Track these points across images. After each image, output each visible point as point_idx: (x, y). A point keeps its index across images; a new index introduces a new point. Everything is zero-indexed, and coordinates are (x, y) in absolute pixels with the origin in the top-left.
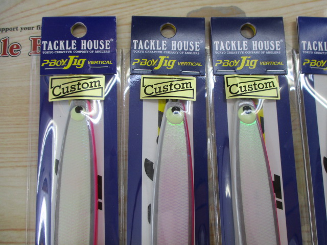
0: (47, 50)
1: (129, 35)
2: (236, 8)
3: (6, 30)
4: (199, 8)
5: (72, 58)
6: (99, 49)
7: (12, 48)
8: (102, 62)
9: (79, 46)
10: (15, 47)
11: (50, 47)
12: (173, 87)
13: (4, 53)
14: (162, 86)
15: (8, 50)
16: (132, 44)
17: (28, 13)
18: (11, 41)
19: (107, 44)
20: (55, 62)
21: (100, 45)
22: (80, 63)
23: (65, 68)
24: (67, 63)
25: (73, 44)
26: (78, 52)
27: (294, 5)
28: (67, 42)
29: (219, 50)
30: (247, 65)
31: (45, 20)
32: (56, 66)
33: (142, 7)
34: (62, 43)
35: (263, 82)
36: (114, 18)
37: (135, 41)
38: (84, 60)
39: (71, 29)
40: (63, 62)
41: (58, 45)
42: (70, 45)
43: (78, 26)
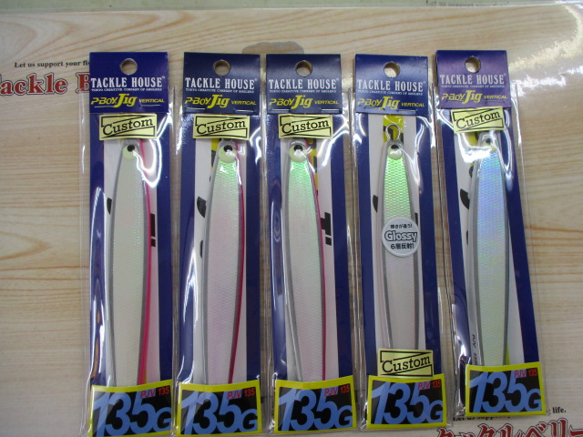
0: (96, 88)
1: (181, 72)
2: (294, 43)
3: (51, 65)
4: (255, 43)
5: (122, 96)
6: (150, 87)
7: (57, 85)
8: (154, 101)
9: (129, 83)
10: (61, 83)
11: (99, 85)
12: (226, 126)
13: (50, 90)
14: (215, 125)
15: (53, 87)
16: (185, 82)
17: (72, 47)
18: (56, 77)
19: (159, 82)
20: (105, 101)
21: (151, 83)
22: (132, 102)
23: (115, 106)
24: (117, 101)
25: (123, 82)
26: (129, 89)
27: (354, 40)
28: (117, 79)
29: (273, 89)
30: (302, 104)
31: (93, 55)
32: (105, 104)
33: (195, 42)
34: (111, 80)
35: (317, 121)
36: (166, 53)
37: (188, 79)
38: (135, 98)
39: (121, 66)
40: (113, 100)
41: (108, 82)
42: (120, 82)
43: (128, 63)
